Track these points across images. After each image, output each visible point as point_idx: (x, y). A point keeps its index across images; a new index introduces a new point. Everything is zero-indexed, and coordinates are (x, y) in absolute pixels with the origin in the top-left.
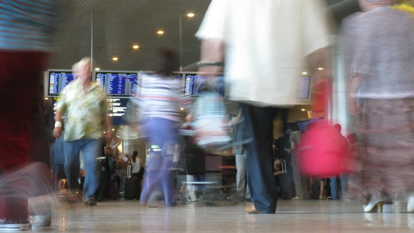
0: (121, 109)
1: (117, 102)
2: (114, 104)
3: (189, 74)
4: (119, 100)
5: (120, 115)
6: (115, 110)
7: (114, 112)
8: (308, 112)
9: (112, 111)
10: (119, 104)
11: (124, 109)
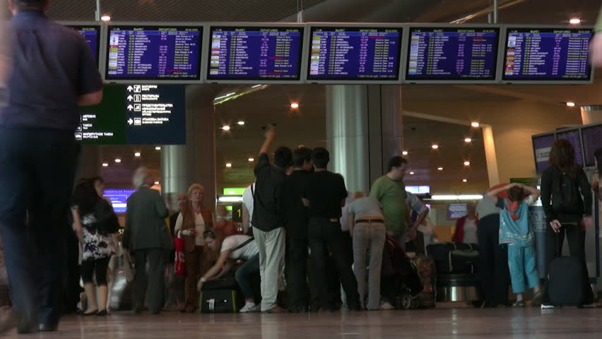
0: (162, 108)
1: (152, 92)
2: (145, 97)
3: (319, 28)
4: (156, 87)
5: (160, 121)
6: (148, 110)
7: (143, 115)
8: (582, 108)
9: (141, 113)
10: (156, 97)
11: (167, 109)
